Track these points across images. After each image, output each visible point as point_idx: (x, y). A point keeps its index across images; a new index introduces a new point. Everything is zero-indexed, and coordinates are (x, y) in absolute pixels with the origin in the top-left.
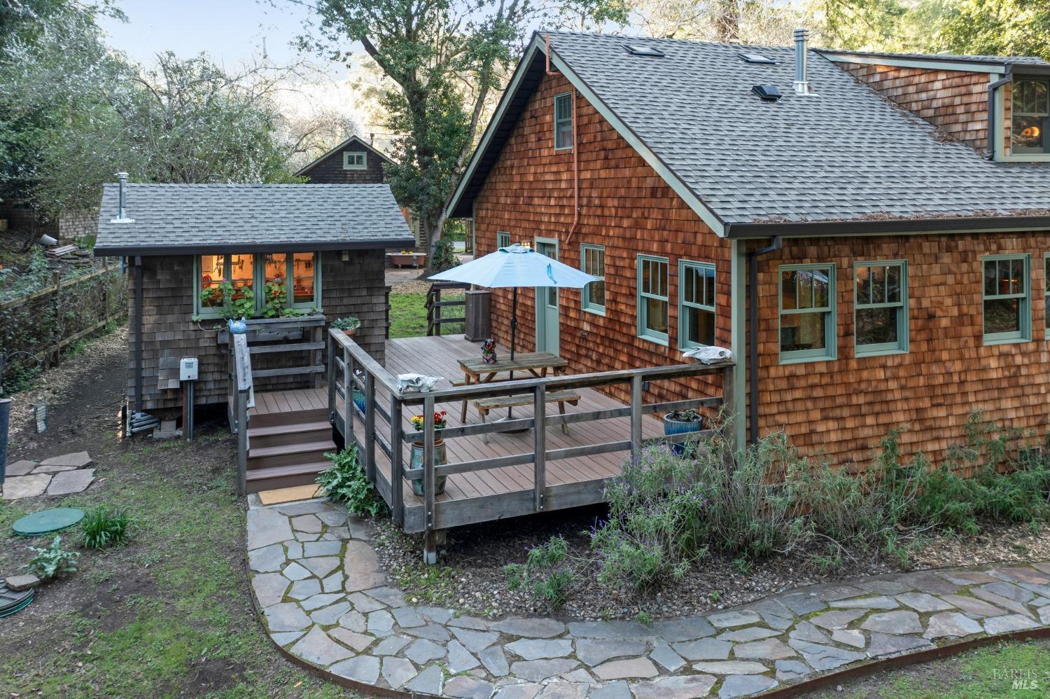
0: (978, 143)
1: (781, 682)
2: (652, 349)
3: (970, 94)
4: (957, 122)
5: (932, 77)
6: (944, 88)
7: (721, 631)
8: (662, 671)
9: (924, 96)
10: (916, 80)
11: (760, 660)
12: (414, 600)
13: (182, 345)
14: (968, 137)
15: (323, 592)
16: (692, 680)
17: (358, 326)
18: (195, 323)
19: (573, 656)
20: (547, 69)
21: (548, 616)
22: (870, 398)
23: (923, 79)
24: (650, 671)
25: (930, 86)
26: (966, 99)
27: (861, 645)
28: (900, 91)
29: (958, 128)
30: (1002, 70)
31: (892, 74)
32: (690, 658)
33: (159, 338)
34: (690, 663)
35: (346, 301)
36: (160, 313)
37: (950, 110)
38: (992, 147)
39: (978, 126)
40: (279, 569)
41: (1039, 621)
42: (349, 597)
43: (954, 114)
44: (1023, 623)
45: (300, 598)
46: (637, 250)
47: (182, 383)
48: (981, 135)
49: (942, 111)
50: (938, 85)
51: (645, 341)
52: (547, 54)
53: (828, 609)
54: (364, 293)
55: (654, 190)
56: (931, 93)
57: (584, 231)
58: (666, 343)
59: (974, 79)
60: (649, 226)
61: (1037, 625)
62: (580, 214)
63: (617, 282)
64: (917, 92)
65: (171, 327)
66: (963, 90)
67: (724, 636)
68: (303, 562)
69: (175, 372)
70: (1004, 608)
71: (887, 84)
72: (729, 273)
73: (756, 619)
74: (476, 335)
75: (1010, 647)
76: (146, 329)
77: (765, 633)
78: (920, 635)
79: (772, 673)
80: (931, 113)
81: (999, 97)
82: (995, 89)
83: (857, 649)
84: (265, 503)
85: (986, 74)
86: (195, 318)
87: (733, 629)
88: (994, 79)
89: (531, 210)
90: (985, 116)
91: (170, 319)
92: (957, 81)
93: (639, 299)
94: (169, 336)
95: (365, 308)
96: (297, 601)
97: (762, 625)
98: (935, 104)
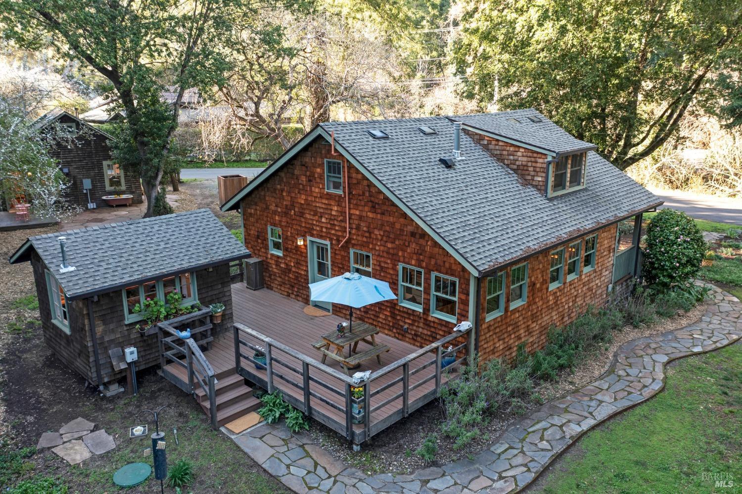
0: (539, 187)
1: (535, 473)
2: (411, 312)
3: (536, 162)
4: (529, 175)
5: (517, 149)
6: (523, 156)
7: (499, 455)
8: (494, 481)
9: (511, 157)
10: (508, 148)
11: (522, 465)
12: (369, 473)
13: (121, 340)
14: (534, 183)
15: (322, 480)
16: (506, 482)
17: (224, 308)
18: (126, 325)
19: (456, 484)
20: (333, 152)
21: (431, 466)
22: (513, 326)
23: (512, 149)
24: (489, 483)
25: (515, 153)
26: (534, 164)
27: (549, 448)
28: (498, 152)
29: (529, 178)
30: (554, 155)
31: (493, 143)
32: (498, 471)
33: (106, 339)
34: (500, 473)
35: (210, 294)
36: (105, 324)
37: (525, 168)
38: (546, 191)
39: (540, 179)
40: (287, 472)
41: (595, 419)
42: (337, 478)
43: (527, 170)
44: (591, 422)
45: (316, 485)
46: (399, 261)
47: (129, 364)
48: (541, 183)
49: (521, 167)
50: (519, 154)
51: (404, 307)
52: (332, 143)
53: (529, 433)
54: (220, 286)
55: (413, 234)
56: (516, 157)
57: (353, 242)
58: (421, 311)
59: (539, 156)
60: (408, 251)
61: (596, 422)
62: (350, 233)
63: (382, 274)
64: (508, 155)
65: (113, 331)
66: (533, 159)
67: (503, 457)
68: (293, 464)
69: (123, 357)
70: (582, 416)
71: (491, 147)
72: (469, 285)
73: (507, 446)
74: (256, 286)
75: (591, 433)
76: (98, 335)
77: (515, 452)
78: (564, 437)
79: (529, 470)
80: (515, 167)
81: (551, 167)
82: (549, 163)
83: (549, 450)
84: (237, 432)
85: (546, 155)
86: (127, 322)
87: (503, 452)
88: (550, 159)
89: (303, 220)
90: (544, 175)
91: (112, 326)
92: (529, 154)
93: (399, 286)
94: (112, 337)
95: (221, 295)
96: (317, 488)
97: (511, 448)
98: (517, 163)
